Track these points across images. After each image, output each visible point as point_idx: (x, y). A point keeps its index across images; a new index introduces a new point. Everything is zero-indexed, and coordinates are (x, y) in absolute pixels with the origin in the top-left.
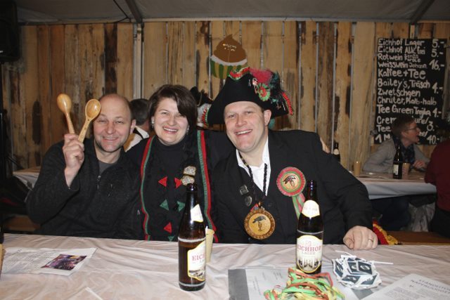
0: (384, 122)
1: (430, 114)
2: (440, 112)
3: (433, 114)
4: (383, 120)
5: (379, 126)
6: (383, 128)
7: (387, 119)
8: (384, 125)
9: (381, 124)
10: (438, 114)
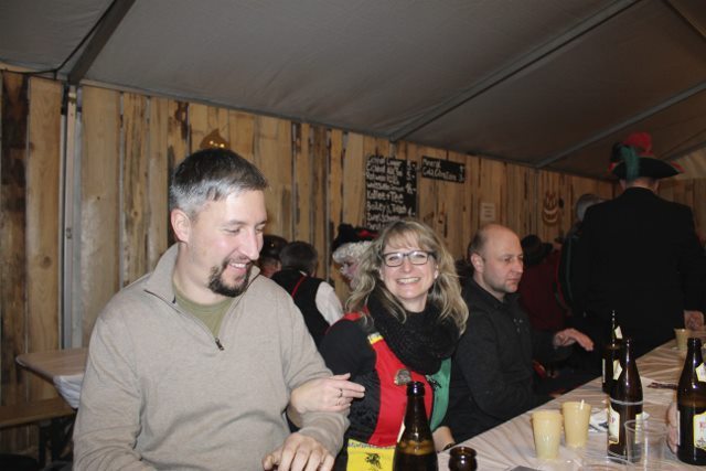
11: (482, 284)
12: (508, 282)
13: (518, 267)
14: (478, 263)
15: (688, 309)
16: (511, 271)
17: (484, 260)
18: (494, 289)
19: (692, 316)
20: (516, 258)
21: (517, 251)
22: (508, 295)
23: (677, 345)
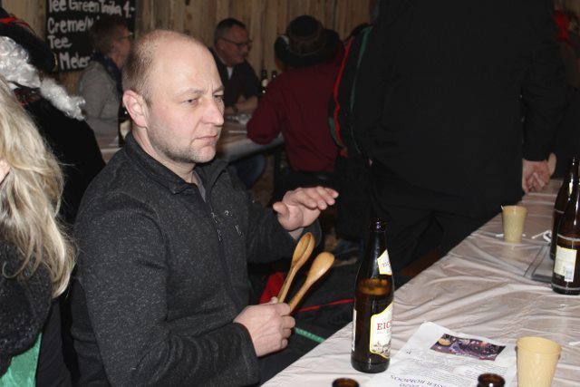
0: (59, 28)
1: (119, 12)
2: (133, 9)
3: (124, 12)
4: (57, 25)
5: (51, 37)
6: (57, 41)
7: (63, 24)
8: (59, 35)
9: (55, 34)
10: (130, 12)
11: (149, 149)
12: (197, 143)
13: (213, 114)
14: (137, 108)
15: (530, 159)
16: (201, 121)
17: (148, 103)
18: (174, 158)
19: (535, 169)
20: (208, 96)
21: (210, 82)
22: (199, 167)
23: (502, 229)
